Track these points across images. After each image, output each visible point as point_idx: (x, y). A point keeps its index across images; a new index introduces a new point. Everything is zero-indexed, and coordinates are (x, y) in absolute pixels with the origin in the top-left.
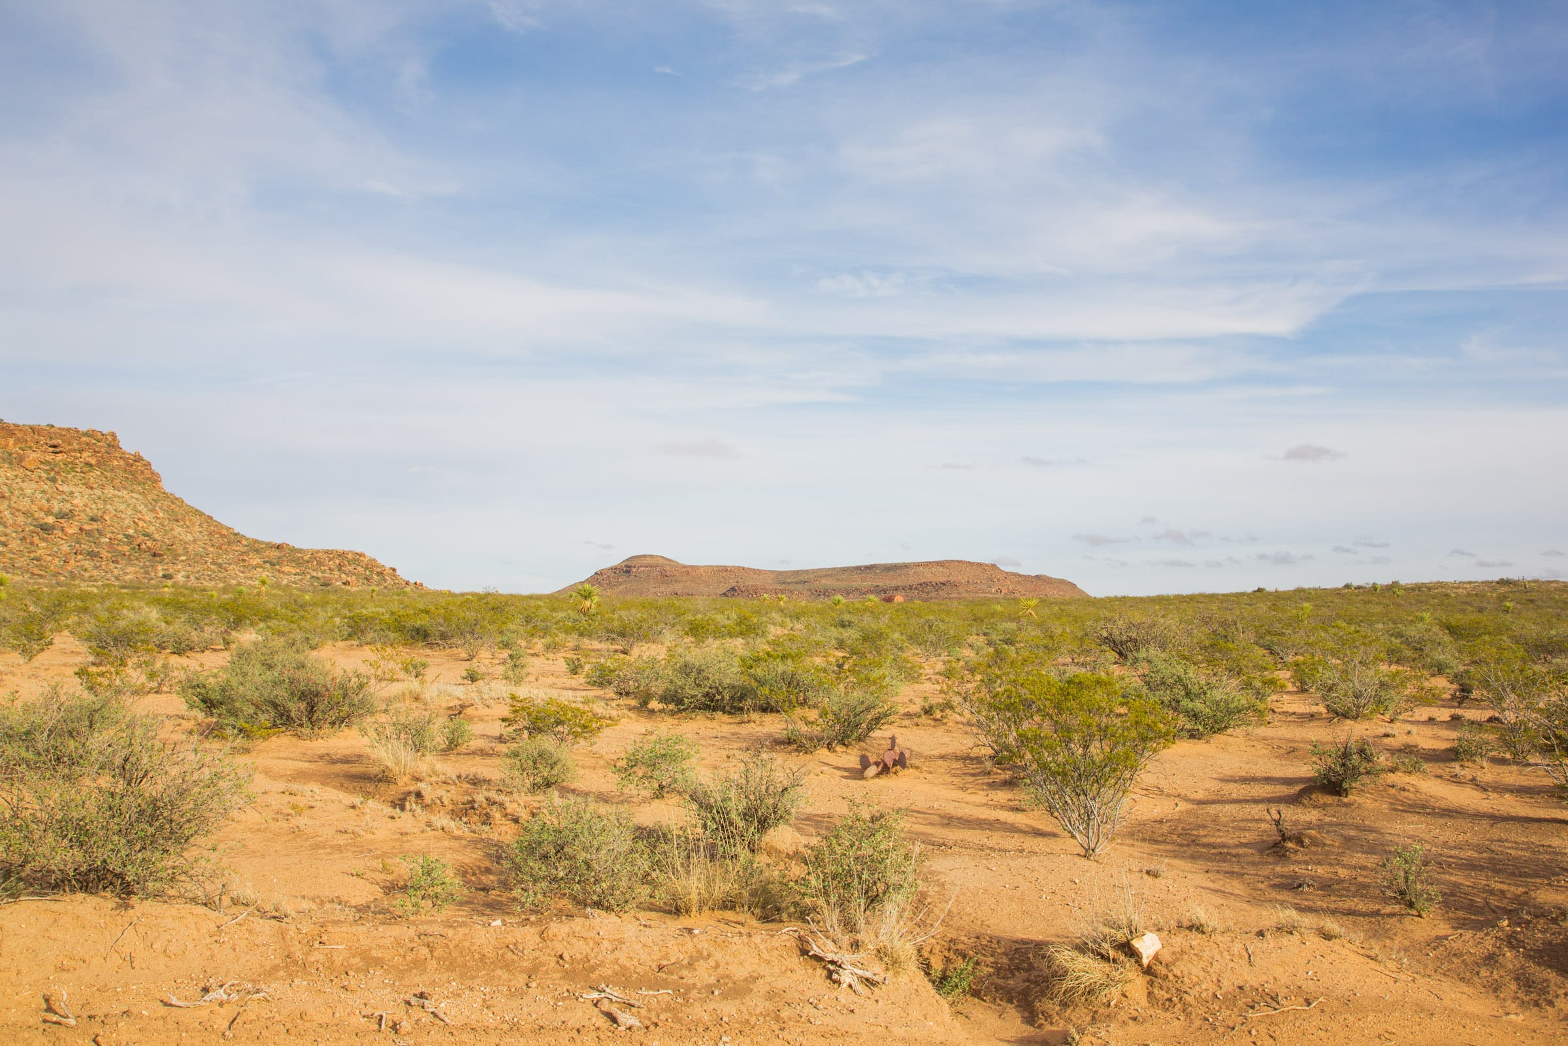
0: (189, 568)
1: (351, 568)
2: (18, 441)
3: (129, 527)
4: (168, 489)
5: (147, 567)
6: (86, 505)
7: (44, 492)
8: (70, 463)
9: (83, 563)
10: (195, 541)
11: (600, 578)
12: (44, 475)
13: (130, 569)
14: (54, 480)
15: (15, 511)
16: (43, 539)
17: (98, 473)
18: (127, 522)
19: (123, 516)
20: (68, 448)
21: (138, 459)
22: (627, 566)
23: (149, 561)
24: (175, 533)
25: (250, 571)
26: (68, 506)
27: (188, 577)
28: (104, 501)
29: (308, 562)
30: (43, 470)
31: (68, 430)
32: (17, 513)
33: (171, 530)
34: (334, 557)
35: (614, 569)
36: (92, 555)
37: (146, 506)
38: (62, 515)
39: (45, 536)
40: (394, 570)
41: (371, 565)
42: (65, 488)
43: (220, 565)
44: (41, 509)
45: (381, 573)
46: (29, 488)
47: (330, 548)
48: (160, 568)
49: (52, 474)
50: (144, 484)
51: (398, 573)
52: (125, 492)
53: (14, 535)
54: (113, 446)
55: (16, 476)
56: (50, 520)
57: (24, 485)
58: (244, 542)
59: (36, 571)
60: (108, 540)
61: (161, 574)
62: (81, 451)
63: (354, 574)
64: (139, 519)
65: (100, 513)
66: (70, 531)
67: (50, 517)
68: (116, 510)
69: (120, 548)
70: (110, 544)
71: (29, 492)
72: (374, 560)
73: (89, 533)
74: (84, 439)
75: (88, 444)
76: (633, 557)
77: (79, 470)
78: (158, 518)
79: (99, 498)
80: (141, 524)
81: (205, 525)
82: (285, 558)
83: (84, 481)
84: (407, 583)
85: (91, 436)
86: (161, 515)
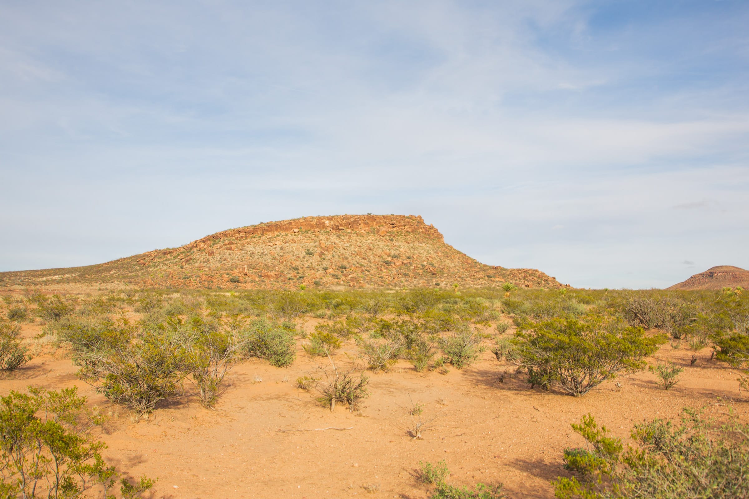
0: (447, 280)
1: (530, 278)
2: (377, 223)
3: (424, 261)
4: (446, 242)
5: (429, 280)
6: (406, 251)
7: (388, 246)
8: (400, 231)
9: (401, 279)
10: (455, 267)
11: (694, 280)
12: (388, 238)
13: (421, 281)
14: (392, 240)
15: (375, 255)
16: (386, 268)
17: (412, 236)
18: (423, 258)
19: (422, 256)
20: (398, 224)
21: (432, 227)
22: (711, 273)
23: (430, 277)
24: (446, 263)
25: (476, 281)
26: (398, 252)
27: (447, 284)
28: (414, 249)
29: (508, 275)
30: (388, 236)
31: (400, 216)
32: (376, 257)
33: (444, 262)
34: (521, 273)
35: (702, 275)
36: (405, 275)
37: (433, 250)
38: (395, 257)
39: (387, 266)
40: (554, 278)
41: (542, 276)
42: (397, 244)
43: (462, 278)
44: (386, 254)
45: (547, 280)
46: (382, 244)
47: (521, 268)
48: (434, 280)
49: (392, 237)
50: (434, 239)
51: (557, 280)
52: (424, 244)
53: (374, 266)
54: (420, 223)
55: (376, 239)
56: (389, 259)
57: (379, 243)
58: (479, 266)
59: (380, 283)
60: (413, 267)
61: (434, 283)
62: (405, 225)
63: (532, 281)
64: (430, 257)
65: (412, 255)
66: (398, 264)
67: (389, 258)
68: (419, 253)
69: (418, 271)
70: (414, 270)
71: (381, 246)
72: (543, 273)
73: (406, 264)
74: (407, 220)
75: (408, 222)
76: (715, 267)
77: (403, 235)
78: (439, 256)
79: (412, 248)
80: (430, 259)
81: (461, 259)
82: (498, 274)
83: (405, 240)
84: (561, 285)
85: (410, 218)
86: (440, 254)
